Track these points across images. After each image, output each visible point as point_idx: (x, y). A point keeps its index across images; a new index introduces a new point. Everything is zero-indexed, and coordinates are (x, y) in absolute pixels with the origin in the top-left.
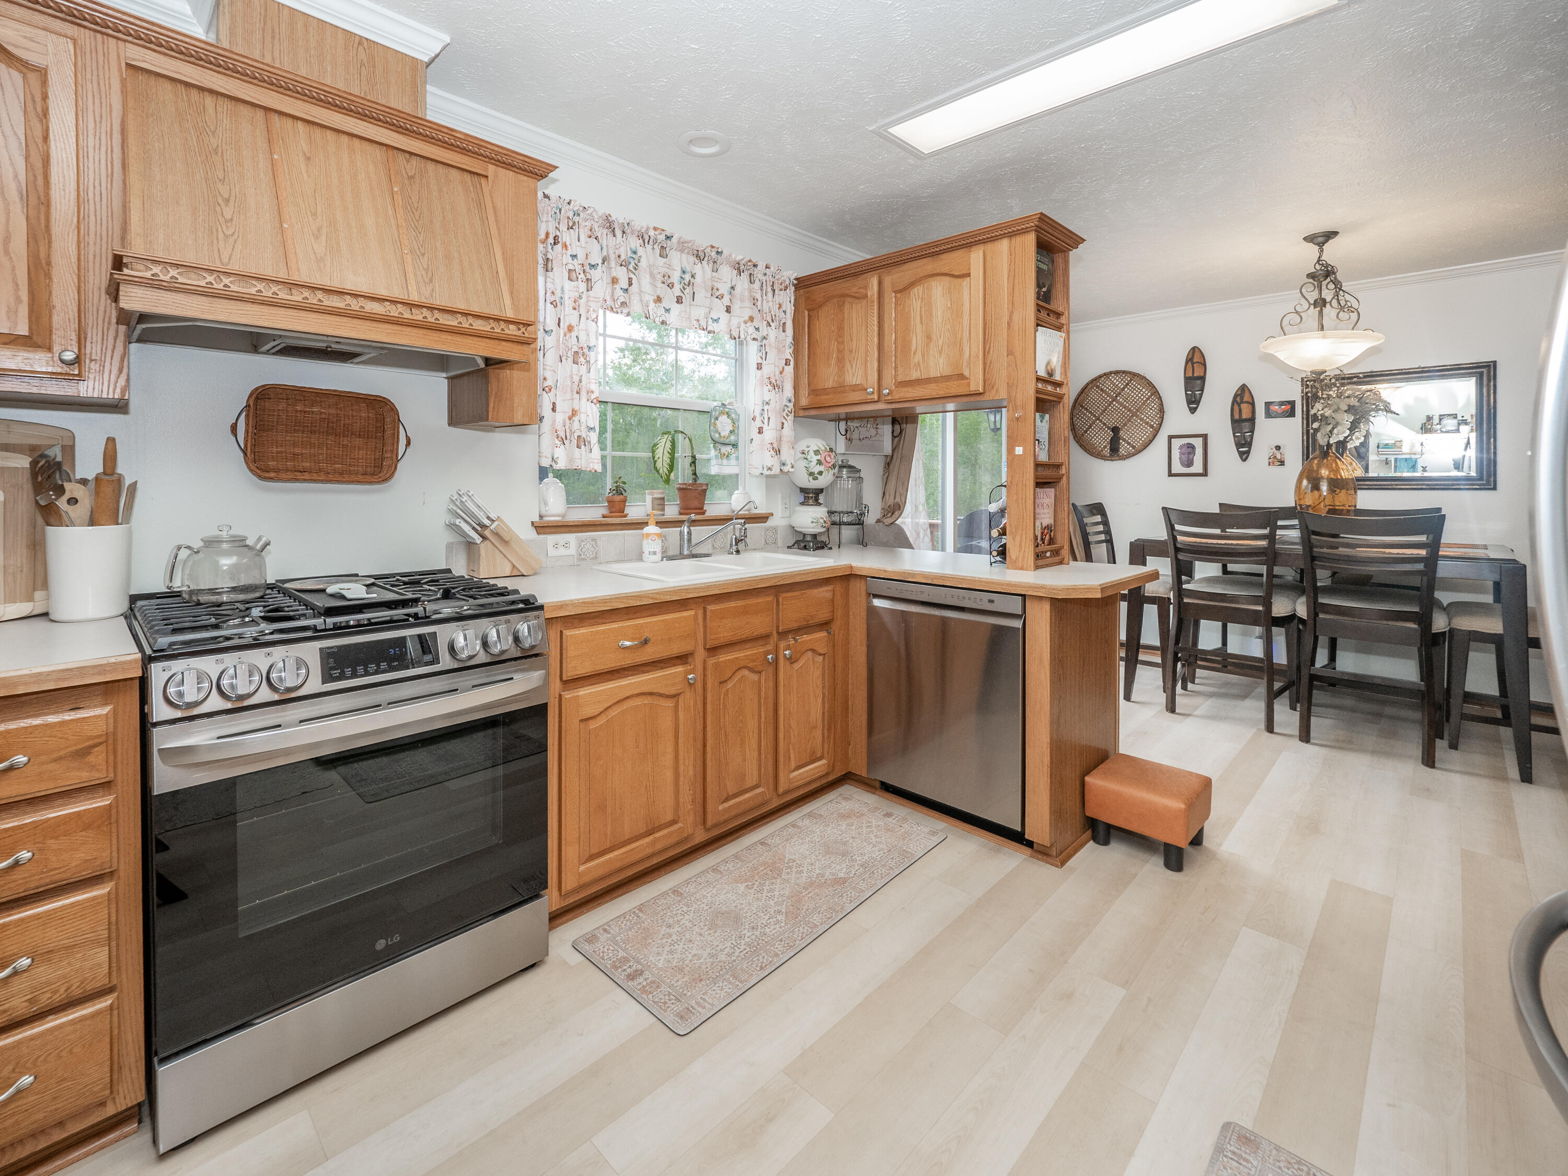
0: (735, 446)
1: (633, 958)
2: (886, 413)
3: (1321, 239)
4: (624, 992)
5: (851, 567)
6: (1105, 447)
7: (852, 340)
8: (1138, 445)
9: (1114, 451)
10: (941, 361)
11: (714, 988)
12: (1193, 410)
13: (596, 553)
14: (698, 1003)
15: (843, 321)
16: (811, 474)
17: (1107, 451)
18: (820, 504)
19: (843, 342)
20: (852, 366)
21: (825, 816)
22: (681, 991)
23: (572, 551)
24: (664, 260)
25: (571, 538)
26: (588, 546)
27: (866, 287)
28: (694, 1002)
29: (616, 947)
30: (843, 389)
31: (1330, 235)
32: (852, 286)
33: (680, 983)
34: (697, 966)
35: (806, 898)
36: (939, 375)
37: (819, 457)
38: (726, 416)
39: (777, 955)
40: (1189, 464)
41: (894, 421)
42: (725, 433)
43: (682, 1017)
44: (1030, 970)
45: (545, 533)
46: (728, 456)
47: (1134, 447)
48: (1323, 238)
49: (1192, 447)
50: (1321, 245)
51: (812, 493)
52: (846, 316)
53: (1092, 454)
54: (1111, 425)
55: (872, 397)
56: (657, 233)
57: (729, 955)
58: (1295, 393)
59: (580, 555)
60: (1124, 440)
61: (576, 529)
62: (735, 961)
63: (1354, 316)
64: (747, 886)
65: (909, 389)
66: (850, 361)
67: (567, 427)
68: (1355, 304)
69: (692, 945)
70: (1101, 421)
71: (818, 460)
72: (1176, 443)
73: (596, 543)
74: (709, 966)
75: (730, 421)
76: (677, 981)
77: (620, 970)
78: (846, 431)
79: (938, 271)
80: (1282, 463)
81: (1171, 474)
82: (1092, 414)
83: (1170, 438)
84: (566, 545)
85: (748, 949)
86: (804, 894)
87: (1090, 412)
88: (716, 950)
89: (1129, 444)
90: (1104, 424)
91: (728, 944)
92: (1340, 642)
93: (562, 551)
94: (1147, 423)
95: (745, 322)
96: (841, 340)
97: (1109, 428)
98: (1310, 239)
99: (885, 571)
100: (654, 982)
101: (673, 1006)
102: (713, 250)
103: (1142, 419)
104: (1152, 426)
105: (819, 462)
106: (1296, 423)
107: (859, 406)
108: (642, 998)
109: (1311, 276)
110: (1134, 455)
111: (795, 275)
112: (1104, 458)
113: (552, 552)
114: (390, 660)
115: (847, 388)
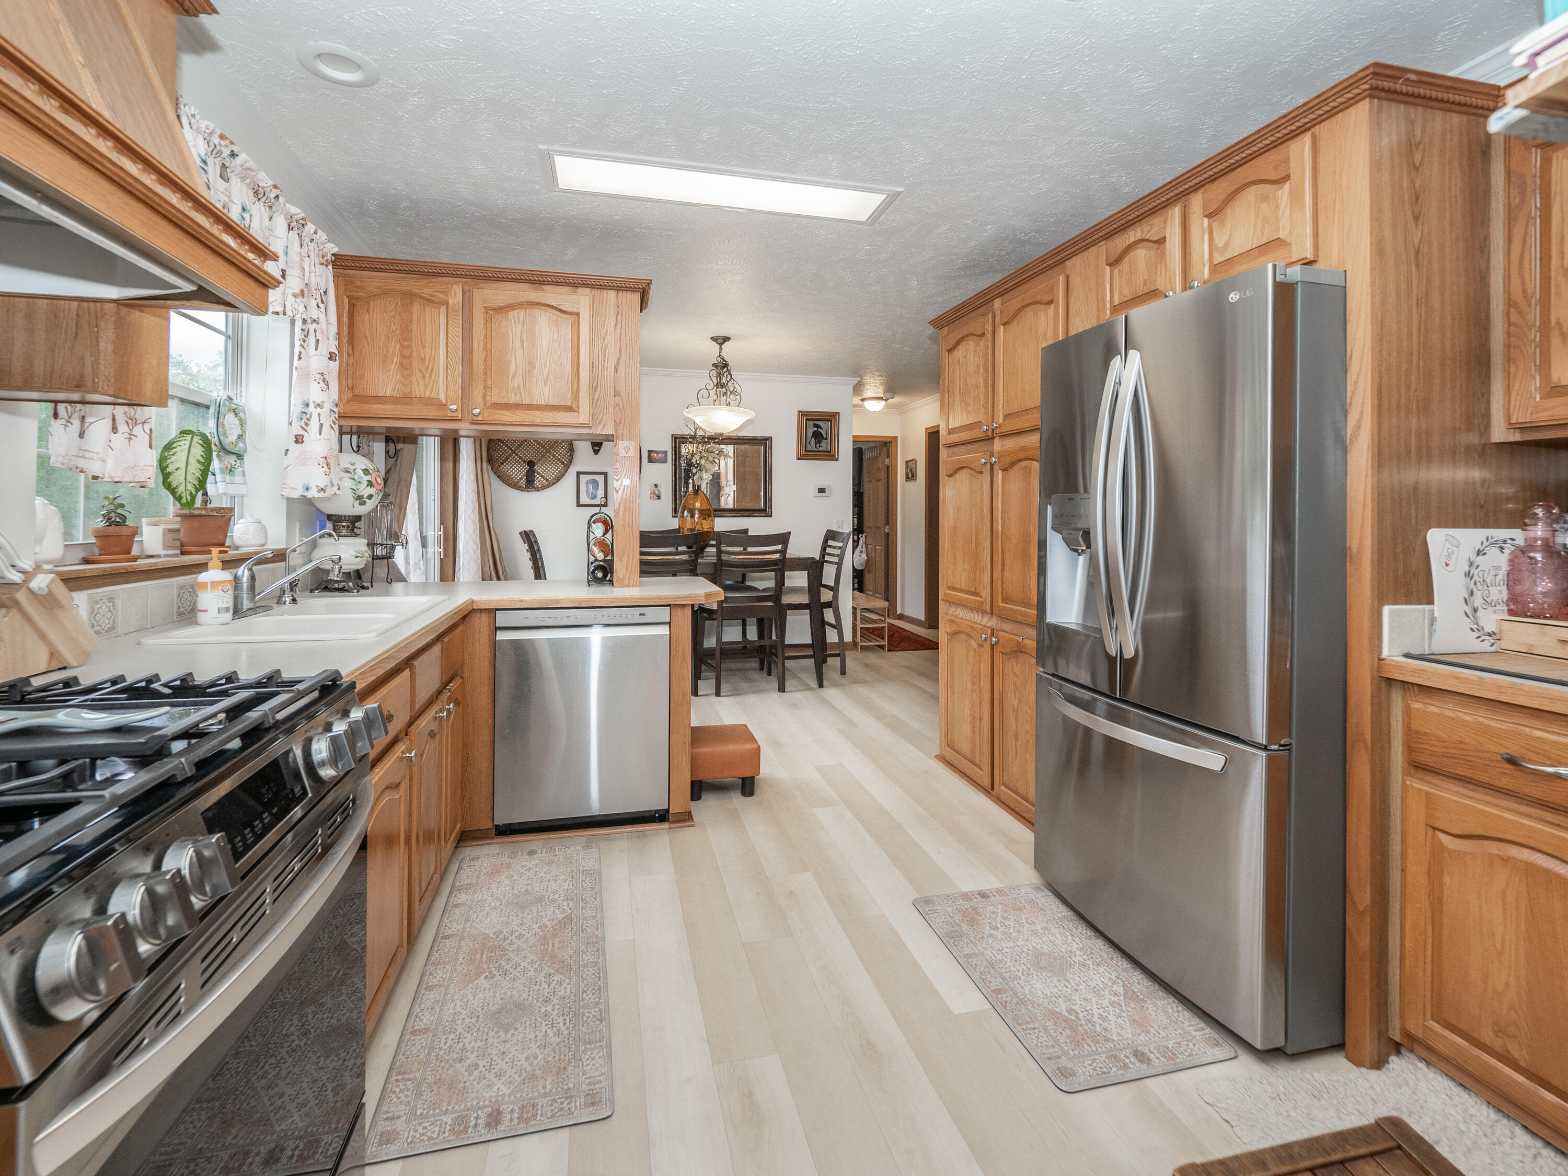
0: (239, 456)
1: (468, 1110)
2: (379, 431)
3: (720, 341)
4: (501, 1142)
5: (473, 602)
6: (521, 479)
7: (424, 347)
8: (551, 479)
9: (530, 484)
10: (546, 389)
11: (585, 1064)
12: (596, 452)
13: (114, 620)
14: (589, 1084)
15: (411, 322)
16: (359, 498)
17: (523, 483)
18: (356, 535)
19: (410, 347)
20: (424, 377)
21: (474, 882)
22: (559, 1089)
24: (224, 184)
25: (82, 598)
26: (104, 610)
27: (446, 293)
28: (584, 1086)
29: (432, 1119)
30: (408, 400)
31: (726, 339)
32: (429, 288)
33: (549, 1087)
34: (542, 1063)
35: (556, 950)
36: (543, 403)
37: (369, 478)
38: (233, 415)
39: (597, 1003)
40: (594, 497)
41: (388, 440)
42: (232, 438)
43: (593, 1104)
44: (758, 894)
46: (231, 470)
47: (547, 480)
48: (722, 340)
49: (595, 483)
50: (721, 345)
51: (348, 521)
52: (415, 317)
53: (509, 485)
54: (528, 459)
55: (455, 414)
56: (222, 142)
57: (559, 1033)
58: (667, 446)
59: (93, 626)
60: (539, 474)
61: (89, 583)
62: (569, 1034)
63: (738, 397)
64: (486, 977)
65: (506, 412)
66: (421, 370)
68: (739, 391)
69: (511, 1055)
70: (517, 455)
71: (369, 481)
72: (584, 479)
73: (114, 603)
74: (553, 1054)
75: (238, 422)
76: (544, 1087)
77: (470, 1130)
78: (359, 447)
79: (543, 301)
80: (659, 497)
81: (579, 505)
82: (508, 447)
83: (578, 474)
85: (568, 1018)
86: (550, 949)
87: (507, 446)
88: (541, 1040)
89: (543, 477)
90: (520, 458)
91: (544, 1028)
92: (748, 620)
94: (559, 460)
95: (295, 296)
96: (406, 343)
97: (524, 462)
98: (714, 339)
99: (521, 601)
100: (523, 1107)
101: (573, 1104)
102: (274, 190)
103: (554, 456)
104: (563, 463)
105: (370, 484)
106: (667, 469)
107: (430, 422)
108: (533, 1126)
109: (715, 365)
110: (548, 486)
111: (335, 250)
112: (520, 488)
115: (414, 400)
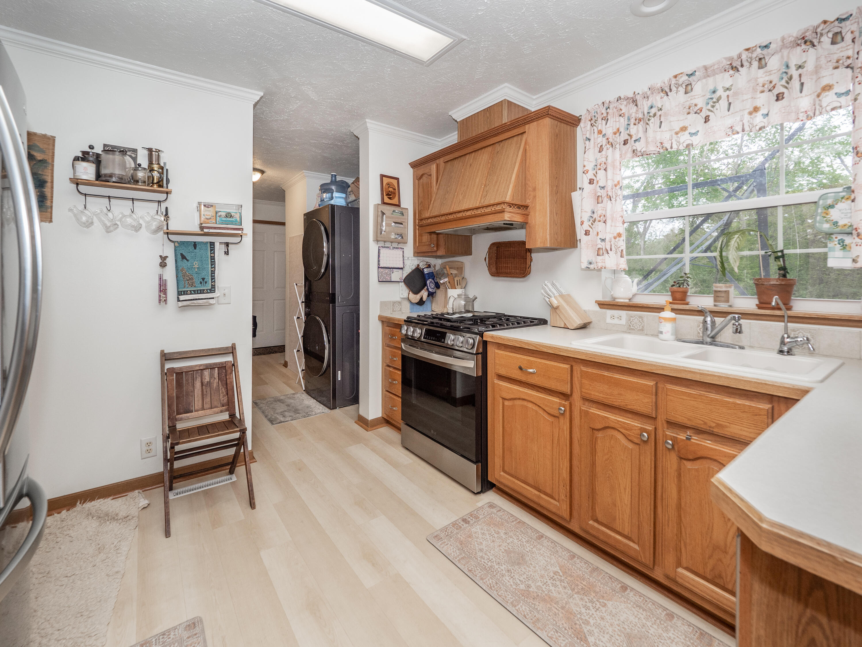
13: (643, 327)
23: (623, 322)
25: (623, 313)
26: (636, 320)
45: (605, 308)
59: (630, 326)
61: (626, 308)
67: (612, 243)
73: (642, 320)
84: (620, 318)
93: (616, 321)
113: (609, 320)
114: (436, 337)
